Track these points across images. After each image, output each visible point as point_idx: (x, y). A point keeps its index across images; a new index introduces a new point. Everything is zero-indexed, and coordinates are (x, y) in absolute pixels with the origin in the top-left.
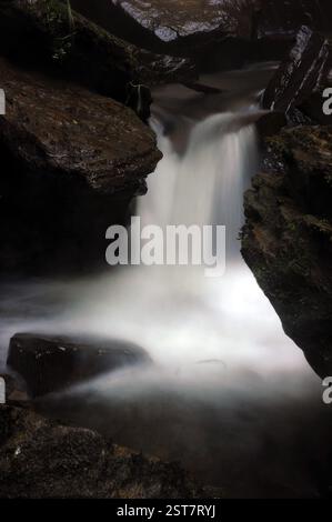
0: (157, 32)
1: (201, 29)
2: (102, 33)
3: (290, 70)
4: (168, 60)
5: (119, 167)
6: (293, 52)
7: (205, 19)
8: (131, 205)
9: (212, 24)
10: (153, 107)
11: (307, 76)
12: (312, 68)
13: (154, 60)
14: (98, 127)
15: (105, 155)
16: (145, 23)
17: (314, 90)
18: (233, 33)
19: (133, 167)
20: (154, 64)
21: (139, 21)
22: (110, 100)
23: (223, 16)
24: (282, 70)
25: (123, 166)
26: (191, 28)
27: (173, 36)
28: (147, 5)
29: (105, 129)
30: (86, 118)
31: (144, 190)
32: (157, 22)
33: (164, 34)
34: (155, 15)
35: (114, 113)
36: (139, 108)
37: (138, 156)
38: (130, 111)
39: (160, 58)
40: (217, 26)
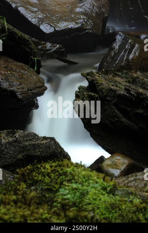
0: (42, 27)
1: (70, 27)
2: (20, 33)
3: (113, 54)
4: (48, 45)
5: (29, 90)
6: (114, 45)
7: (73, 20)
8: (30, 114)
9: (77, 23)
10: (41, 69)
11: (120, 57)
12: (123, 53)
13: (40, 45)
14: (19, 75)
15: (23, 85)
16: (34, 21)
17: (122, 64)
18: (90, 30)
19: (35, 91)
20: (40, 47)
21: (30, 19)
22: (22, 64)
23: (84, 19)
24: (109, 54)
25: (31, 90)
26: (63, 25)
27: (52, 30)
28: (35, 9)
29: (22, 76)
30: (13, 71)
31: (37, 107)
32: (41, 21)
33: (46, 28)
34: (40, 16)
35: (25, 70)
36: (35, 69)
37: (37, 87)
38: (32, 69)
39: (43, 44)
40: (80, 25)
